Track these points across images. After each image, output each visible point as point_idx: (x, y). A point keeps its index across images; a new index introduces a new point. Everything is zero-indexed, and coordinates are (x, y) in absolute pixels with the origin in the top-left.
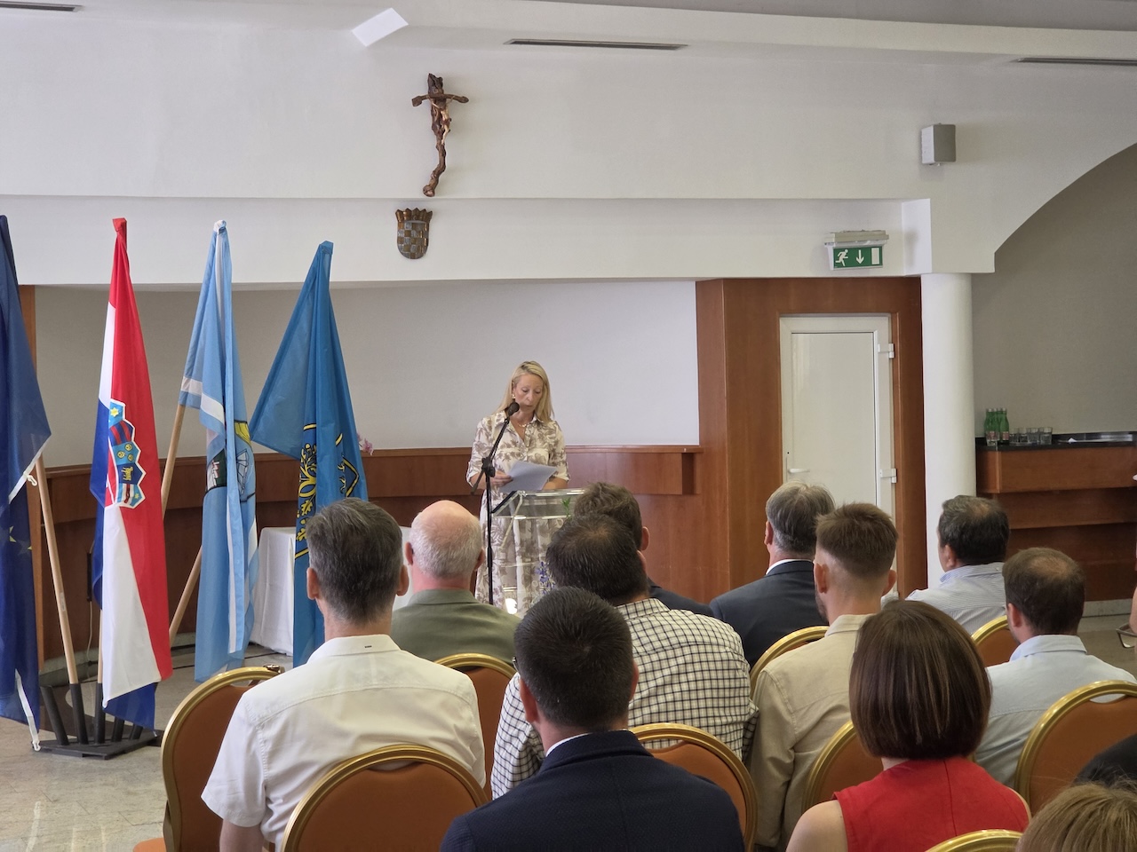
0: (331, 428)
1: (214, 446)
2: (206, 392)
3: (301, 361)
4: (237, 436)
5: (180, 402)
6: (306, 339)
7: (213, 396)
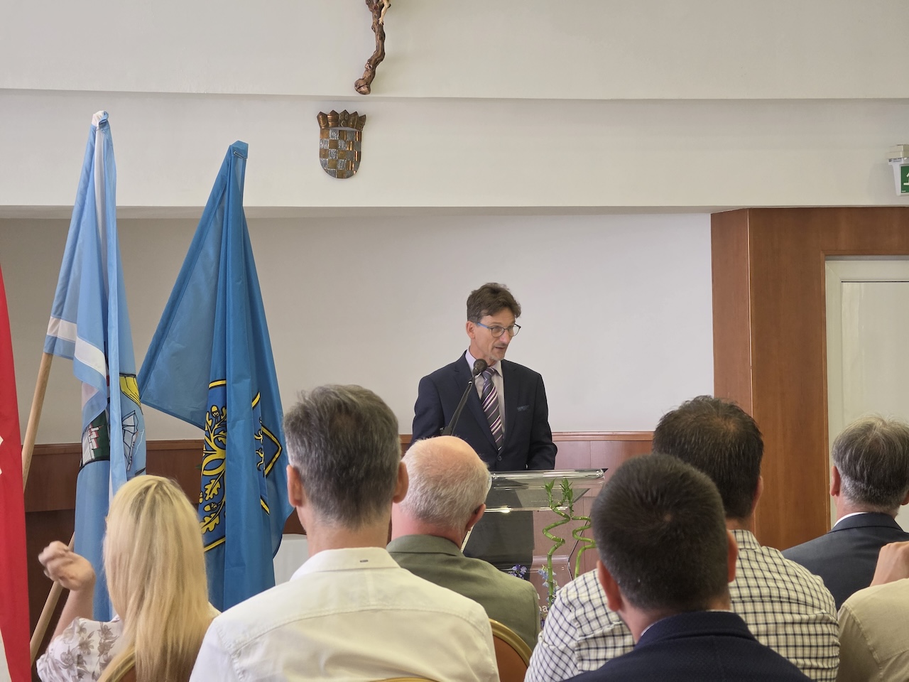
0: (245, 385)
1: (91, 406)
2: (81, 336)
3: (206, 298)
4: (123, 393)
5: (46, 350)
6: (212, 270)
7: (91, 340)
